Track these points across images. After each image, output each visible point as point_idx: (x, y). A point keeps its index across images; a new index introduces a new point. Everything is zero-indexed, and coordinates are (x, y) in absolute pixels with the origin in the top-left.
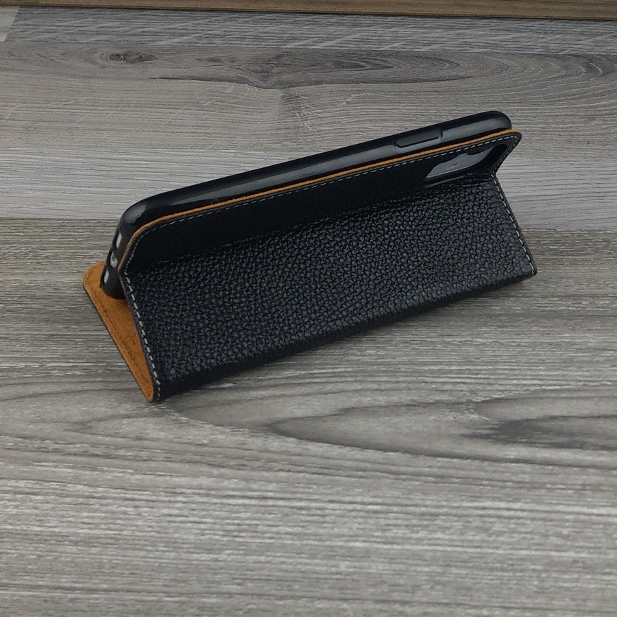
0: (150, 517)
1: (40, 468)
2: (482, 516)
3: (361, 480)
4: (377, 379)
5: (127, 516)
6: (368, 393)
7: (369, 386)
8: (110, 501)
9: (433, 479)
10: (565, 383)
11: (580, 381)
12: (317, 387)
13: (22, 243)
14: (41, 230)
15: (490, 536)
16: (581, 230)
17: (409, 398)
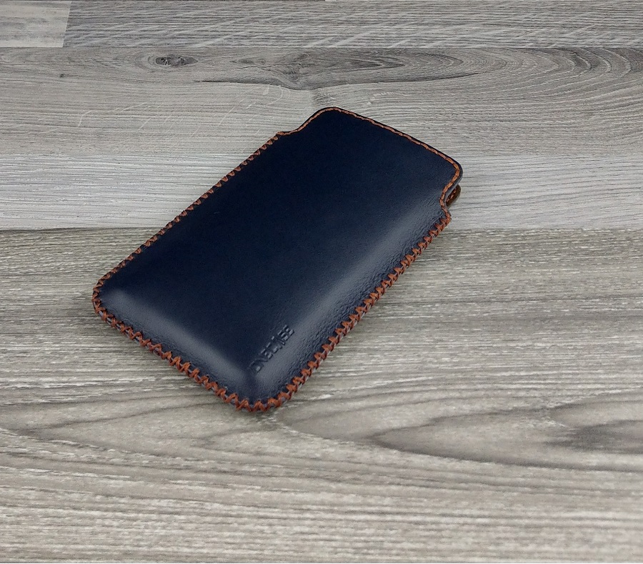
0: (285, 536)
1: (178, 486)
2: (580, 527)
3: (466, 492)
4: (457, 387)
5: (264, 535)
6: (452, 402)
7: (452, 394)
8: (246, 519)
9: (529, 489)
10: (624, 386)
11: (637, 384)
12: (406, 397)
13: (116, 253)
14: (130, 240)
15: (592, 547)
16: (605, 230)
17: (490, 406)
